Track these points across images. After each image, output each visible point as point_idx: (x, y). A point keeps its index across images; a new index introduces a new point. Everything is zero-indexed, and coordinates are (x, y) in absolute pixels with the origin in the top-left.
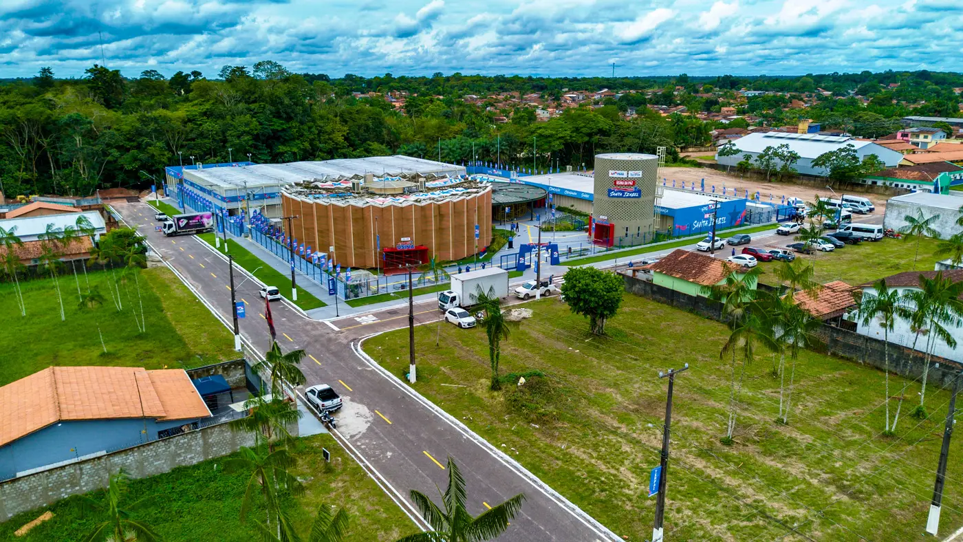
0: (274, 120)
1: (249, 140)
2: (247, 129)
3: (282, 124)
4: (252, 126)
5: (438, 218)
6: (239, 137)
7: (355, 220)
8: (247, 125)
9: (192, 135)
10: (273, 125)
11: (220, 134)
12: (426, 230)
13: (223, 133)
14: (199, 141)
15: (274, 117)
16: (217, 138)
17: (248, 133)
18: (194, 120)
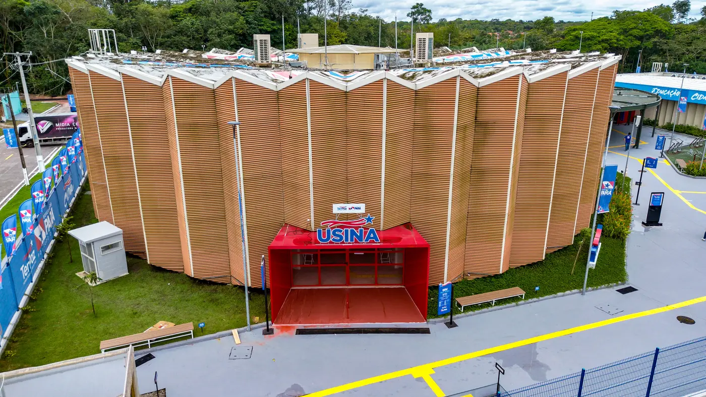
0: (264, 20)
1: (232, 39)
2: (231, 27)
3: (273, 24)
4: (238, 24)
5: (470, 132)
6: (219, 35)
7: (189, 130)
8: (232, 23)
9: (168, 32)
10: (263, 25)
11: (202, 31)
12: (426, 176)
13: (206, 31)
14: (177, 38)
15: (265, 16)
16: (197, 36)
17: (230, 32)
18: (177, 16)
